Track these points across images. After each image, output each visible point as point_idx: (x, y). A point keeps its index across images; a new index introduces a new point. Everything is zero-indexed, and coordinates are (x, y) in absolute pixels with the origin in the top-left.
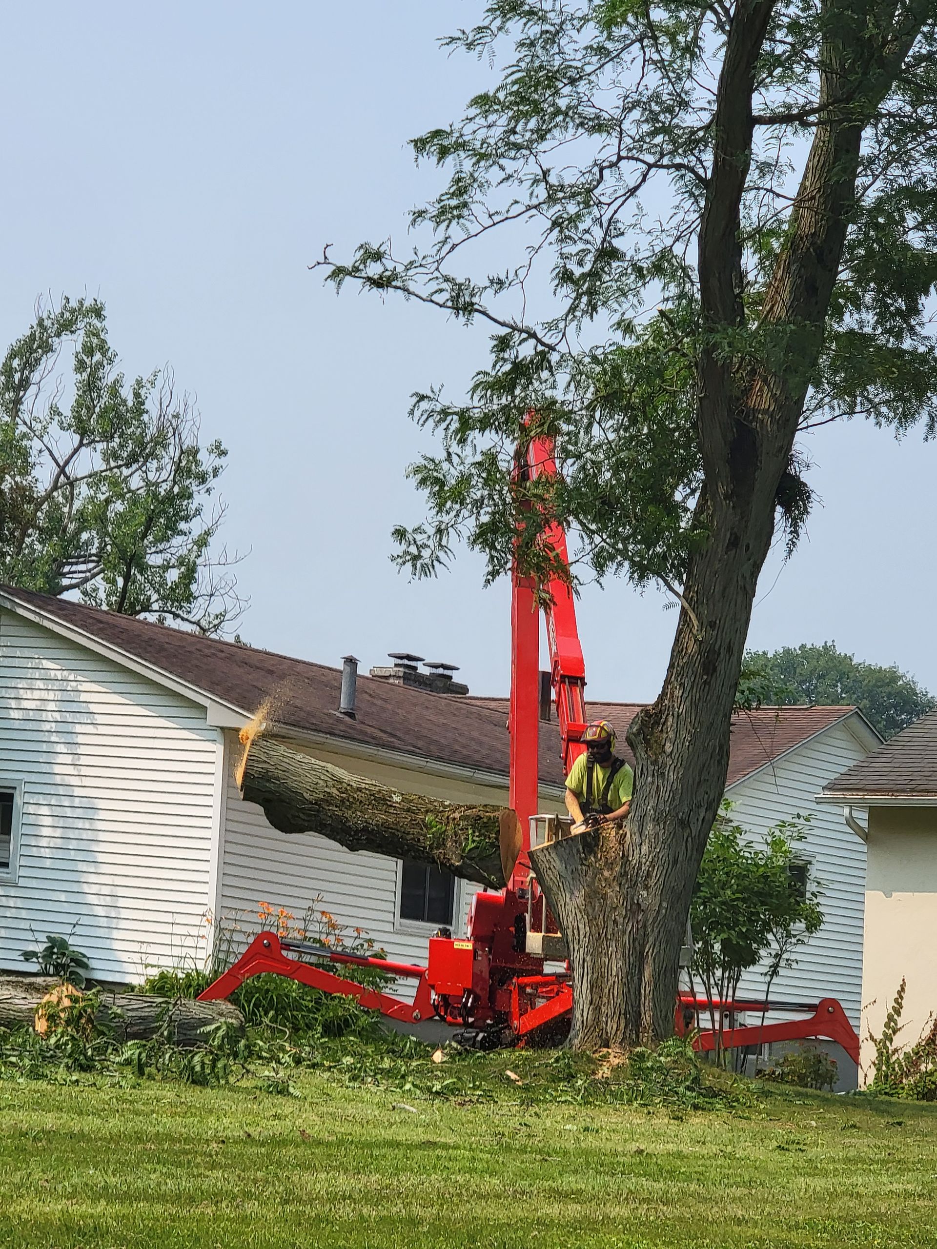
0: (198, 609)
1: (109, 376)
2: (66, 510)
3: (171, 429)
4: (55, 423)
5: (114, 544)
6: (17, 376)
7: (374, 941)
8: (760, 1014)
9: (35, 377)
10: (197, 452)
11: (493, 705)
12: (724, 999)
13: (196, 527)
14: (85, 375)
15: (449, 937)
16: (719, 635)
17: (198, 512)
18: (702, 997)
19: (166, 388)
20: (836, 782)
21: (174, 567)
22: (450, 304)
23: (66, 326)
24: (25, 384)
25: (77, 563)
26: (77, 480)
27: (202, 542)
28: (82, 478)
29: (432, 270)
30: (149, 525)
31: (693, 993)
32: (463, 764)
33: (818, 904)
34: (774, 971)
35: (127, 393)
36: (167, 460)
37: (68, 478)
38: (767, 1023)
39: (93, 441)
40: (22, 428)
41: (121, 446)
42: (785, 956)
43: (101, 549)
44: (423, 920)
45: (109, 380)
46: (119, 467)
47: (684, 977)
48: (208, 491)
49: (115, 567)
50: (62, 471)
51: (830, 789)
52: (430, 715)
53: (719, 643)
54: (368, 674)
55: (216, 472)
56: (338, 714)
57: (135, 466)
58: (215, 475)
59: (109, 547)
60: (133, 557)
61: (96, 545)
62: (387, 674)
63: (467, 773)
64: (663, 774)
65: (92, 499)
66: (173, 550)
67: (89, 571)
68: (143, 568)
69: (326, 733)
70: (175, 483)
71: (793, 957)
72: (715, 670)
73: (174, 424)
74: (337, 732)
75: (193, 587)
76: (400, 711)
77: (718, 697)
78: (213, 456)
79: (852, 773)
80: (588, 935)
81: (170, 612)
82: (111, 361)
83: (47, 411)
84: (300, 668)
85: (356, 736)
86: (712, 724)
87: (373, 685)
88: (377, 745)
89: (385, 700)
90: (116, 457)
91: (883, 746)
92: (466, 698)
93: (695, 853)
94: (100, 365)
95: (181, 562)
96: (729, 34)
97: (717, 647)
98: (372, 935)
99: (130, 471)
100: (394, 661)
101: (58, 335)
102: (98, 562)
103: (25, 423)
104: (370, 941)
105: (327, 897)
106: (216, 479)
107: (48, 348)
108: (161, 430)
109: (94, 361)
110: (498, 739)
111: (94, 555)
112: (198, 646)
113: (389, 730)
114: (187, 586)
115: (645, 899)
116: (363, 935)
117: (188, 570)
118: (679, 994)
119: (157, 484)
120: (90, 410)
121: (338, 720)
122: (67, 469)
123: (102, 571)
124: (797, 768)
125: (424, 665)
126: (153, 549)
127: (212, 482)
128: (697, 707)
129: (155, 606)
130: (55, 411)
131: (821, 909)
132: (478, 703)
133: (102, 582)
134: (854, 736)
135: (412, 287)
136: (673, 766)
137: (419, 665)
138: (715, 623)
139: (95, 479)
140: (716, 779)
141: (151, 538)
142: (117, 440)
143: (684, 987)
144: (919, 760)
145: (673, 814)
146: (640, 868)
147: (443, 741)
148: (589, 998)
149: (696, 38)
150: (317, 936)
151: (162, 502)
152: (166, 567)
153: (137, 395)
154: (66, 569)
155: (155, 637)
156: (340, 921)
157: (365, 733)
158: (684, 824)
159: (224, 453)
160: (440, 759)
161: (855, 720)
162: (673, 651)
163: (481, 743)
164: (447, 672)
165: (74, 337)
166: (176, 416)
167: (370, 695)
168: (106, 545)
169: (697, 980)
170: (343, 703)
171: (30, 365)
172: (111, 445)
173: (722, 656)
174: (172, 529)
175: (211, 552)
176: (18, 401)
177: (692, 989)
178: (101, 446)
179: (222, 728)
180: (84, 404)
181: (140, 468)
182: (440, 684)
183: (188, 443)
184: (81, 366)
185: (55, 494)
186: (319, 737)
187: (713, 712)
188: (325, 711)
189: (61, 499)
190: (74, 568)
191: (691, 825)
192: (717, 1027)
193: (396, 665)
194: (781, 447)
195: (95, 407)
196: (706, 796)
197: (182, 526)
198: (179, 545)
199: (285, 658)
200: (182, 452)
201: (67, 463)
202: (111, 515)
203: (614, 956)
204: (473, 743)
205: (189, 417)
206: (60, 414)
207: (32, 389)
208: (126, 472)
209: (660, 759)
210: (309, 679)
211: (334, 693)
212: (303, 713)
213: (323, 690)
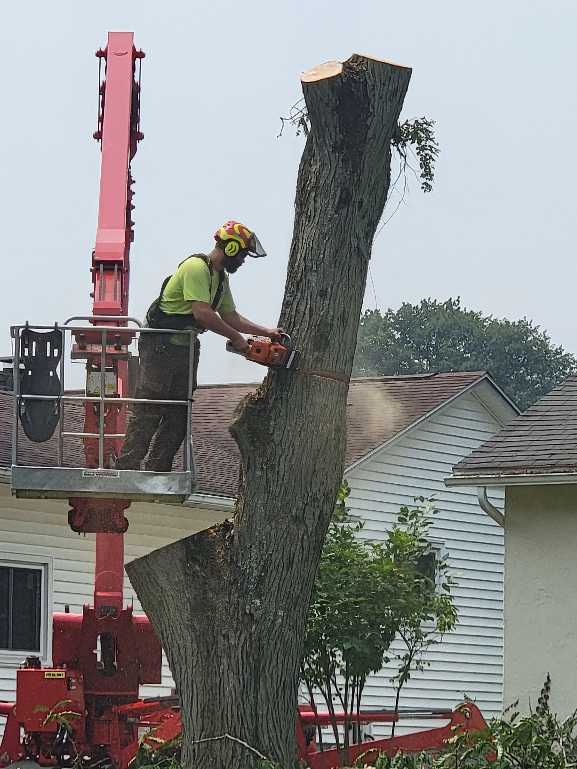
8: (391, 724)
12: (349, 712)
15: (38, 666)
16: (332, 305)
18: (323, 710)
20: (467, 460)
31: (313, 706)
33: (451, 597)
34: (405, 673)
38: (398, 733)
42: (416, 657)
44: (6, 648)
47: (303, 688)
51: (460, 469)
53: (331, 313)
64: (273, 467)
71: (426, 657)
72: (327, 344)
79: (484, 449)
80: (196, 653)
91: (519, 418)
93: (312, 551)
97: (329, 318)
115: (258, 608)
118: (299, 709)
124: (422, 445)
131: (454, 602)
134: (485, 407)
136: (283, 457)
138: (326, 291)
143: (303, 700)
144: (560, 432)
145: (286, 510)
146: (251, 574)
148: (200, 724)
158: (298, 520)
161: (485, 386)
169: (316, 690)
173: (335, 328)
177: (312, 702)
191: (307, 521)
192: (341, 740)
194: (396, 90)
196: (322, 488)
203: (226, 675)
209: (269, 450)
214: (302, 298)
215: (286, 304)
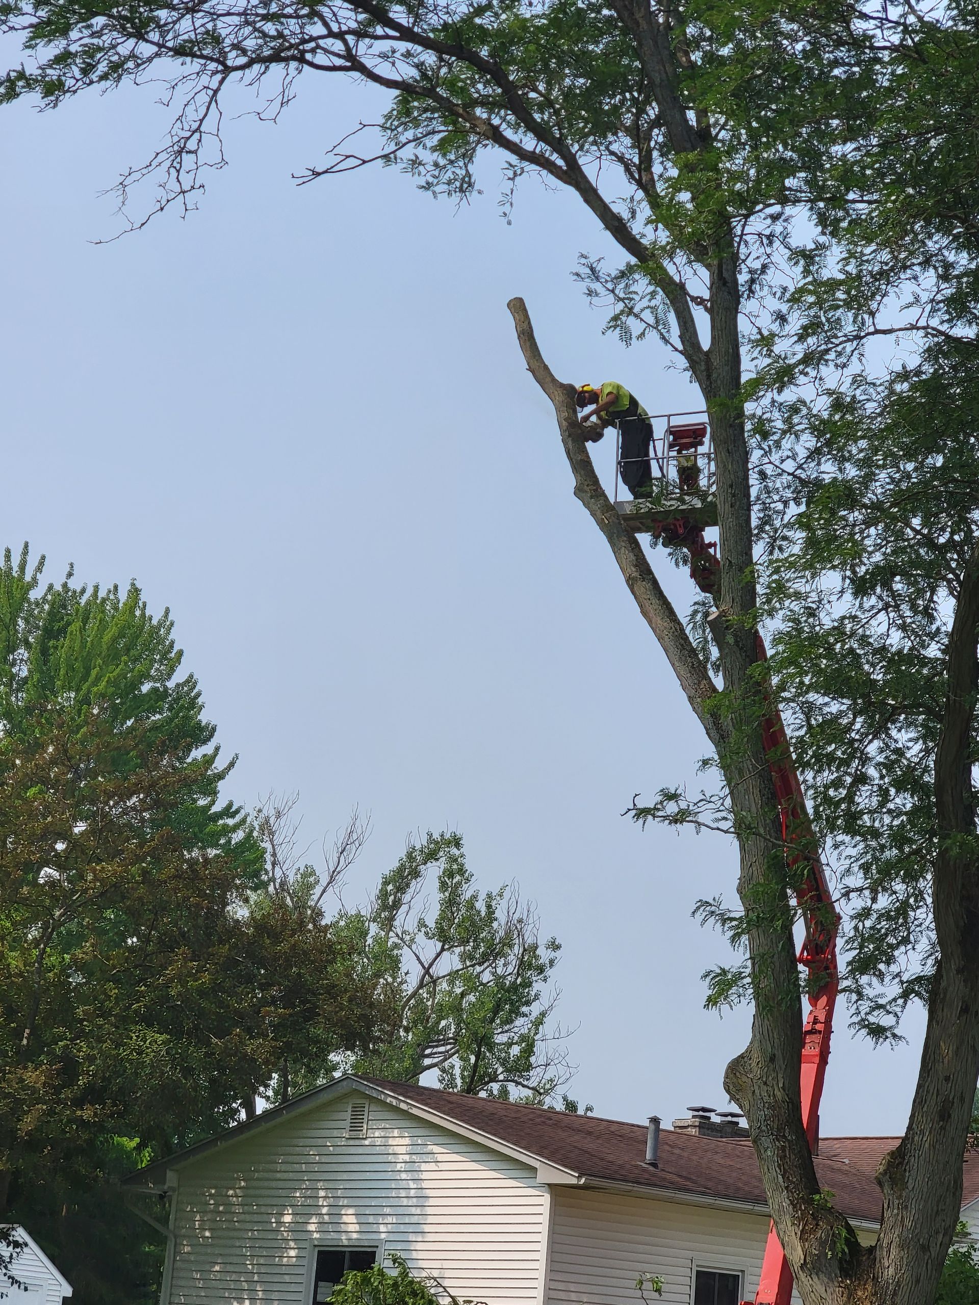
0: (535, 1077)
1: (467, 893)
2: (429, 1003)
3: (516, 932)
4: (422, 934)
5: (467, 1029)
6: (391, 898)
9: (406, 898)
10: (537, 948)
13: (535, 1009)
14: (447, 894)
16: (953, 1088)
17: (537, 997)
19: (513, 899)
21: (516, 1044)
22: (732, 830)
23: (431, 856)
24: (397, 904)
25: (437, 1046)
26: (439, 978)
27: (539, 1022)
28: (444, 977)
29: (718, 806)
30: (496, 1010)
32: (745, 1199)
35: (480, 905)
36: (511, 957)
37: (431, 977)
39: (452, 946)
40: (393, 940)
41: (475, 948)
43: (457, 1033)
45: (468, 895)
46: (473, 966)
48: (545, 980)
49: (469, 1047)
50: (427, 971)
52: (719, 1159)
53: (953, 1093)
54: (669, 1128)
55: (552, 962)
56: (644, 1165)
57: (486, 965)
58: (551, 966)
59: (464, 1031)
60: (483, 1038)
61: (453, 1030)
62: (686, 1124)
63: (748, 1206)
64: (906, 1207)
65: (450, 993)
66: (516, 1030)
67: (447, 1052)
68: (491, 1046)
69: (633, 1182)
70: (518, 974)
72: (949, 1116)
73: (519, 927)
74: (643, 1181)
75: (533, 1059)
76: (694, 1158)
77: (953, 1139)
78: (549, 950)
81: (513, 1081)
82: (468, 880)
83: (416, 924)
84: (613, 1128)
85: (659, 1183)
86: (948, 1162)
87: (673, 1137)
88: (675, 1189)
89: (682, 1149)
90: (471, 958)
93: (934, 1273)
94: (459, 883)
95: (523, 1038)
96: (957, 598)
97: (951, 1097)
99: (482, 968)
100: (691, 1113)
101: (425, 863)
102: (454, 1044)
103: (397, 935)
106: (554, 969)
107: (416, 874)
108: (509, 933)
109: (454, 881)
111: (451, 1038)
112: (531, 1116)
113: (684, 1174)
114: (527, 1058)
117: (528, 1045)
119: (504, 977)
120: (451, 921)
121: (644, 1170)
122: (431, 970)
123: (457, 1052)
125: (716, 1114)
126: (500, 1030)
127: (549, 972)
128: (934, 1148)
129: (501, 1077)
130: (422, 924)
133: (458, 1060)
135: (701, 818)
136: (914, 1200)
137: (712, 1115)
138: (949, 1077)
139: (453, 976)
140: (951, 1208)
141: (498, 1021)
142: (472, 944)
145: (916, 1240)
146: (888, 1288)
147: (729, 1180)
149: (931, 600)
151: (508, 991)
152: (510, 1045)
153: (489, 907)
154: (428, 1051)
155: (495, 1111)
157: (664, 1179)
158: (925, 1248)
159: (558, 947)
160: (726, 1197)
162: (914, 1101)
164: (735, 1119)
165: (438, 863)
166: (520, 921)
167: (670, 1145)
168: (461, 1029)
170: (649, 1156)
171: (402, 889)
172: (467, 948)
173: (955, 1105)
174: (516, 1012)
175: (547, 1029)
176: (392, 919)
178: (458, 950)
179: (549, 1185)
180: (445, 918)
181: (490, 965)
182: (729, 1130)
183: (530, 940)
184: (443, 886)
185: (421, 991)
186: (628, 1186)
187: (949, 1151)
188: (633, 1163)
189: (425, 995)
190: (435, 1050)
191: (931, 1249)
193: (694, 1117)
195: (455, 918)
196: (943, 1223)
197: (524, 1009)
198: (521, 1025)
199: (602, 1120)
200: (525, 950)
201: (431, 965)
202: (464, 1004)
204: (754, 1180)
205: (531, 921)
206: (426, 926)
207: (404, 908)
208: (478, 969)
209: (904, 1194)
210: (620, 1136)
211: (641, 1147)
212: (615, 1167)
213: (631, 1145)
214: (932, 1081)
215: (919, 1086)
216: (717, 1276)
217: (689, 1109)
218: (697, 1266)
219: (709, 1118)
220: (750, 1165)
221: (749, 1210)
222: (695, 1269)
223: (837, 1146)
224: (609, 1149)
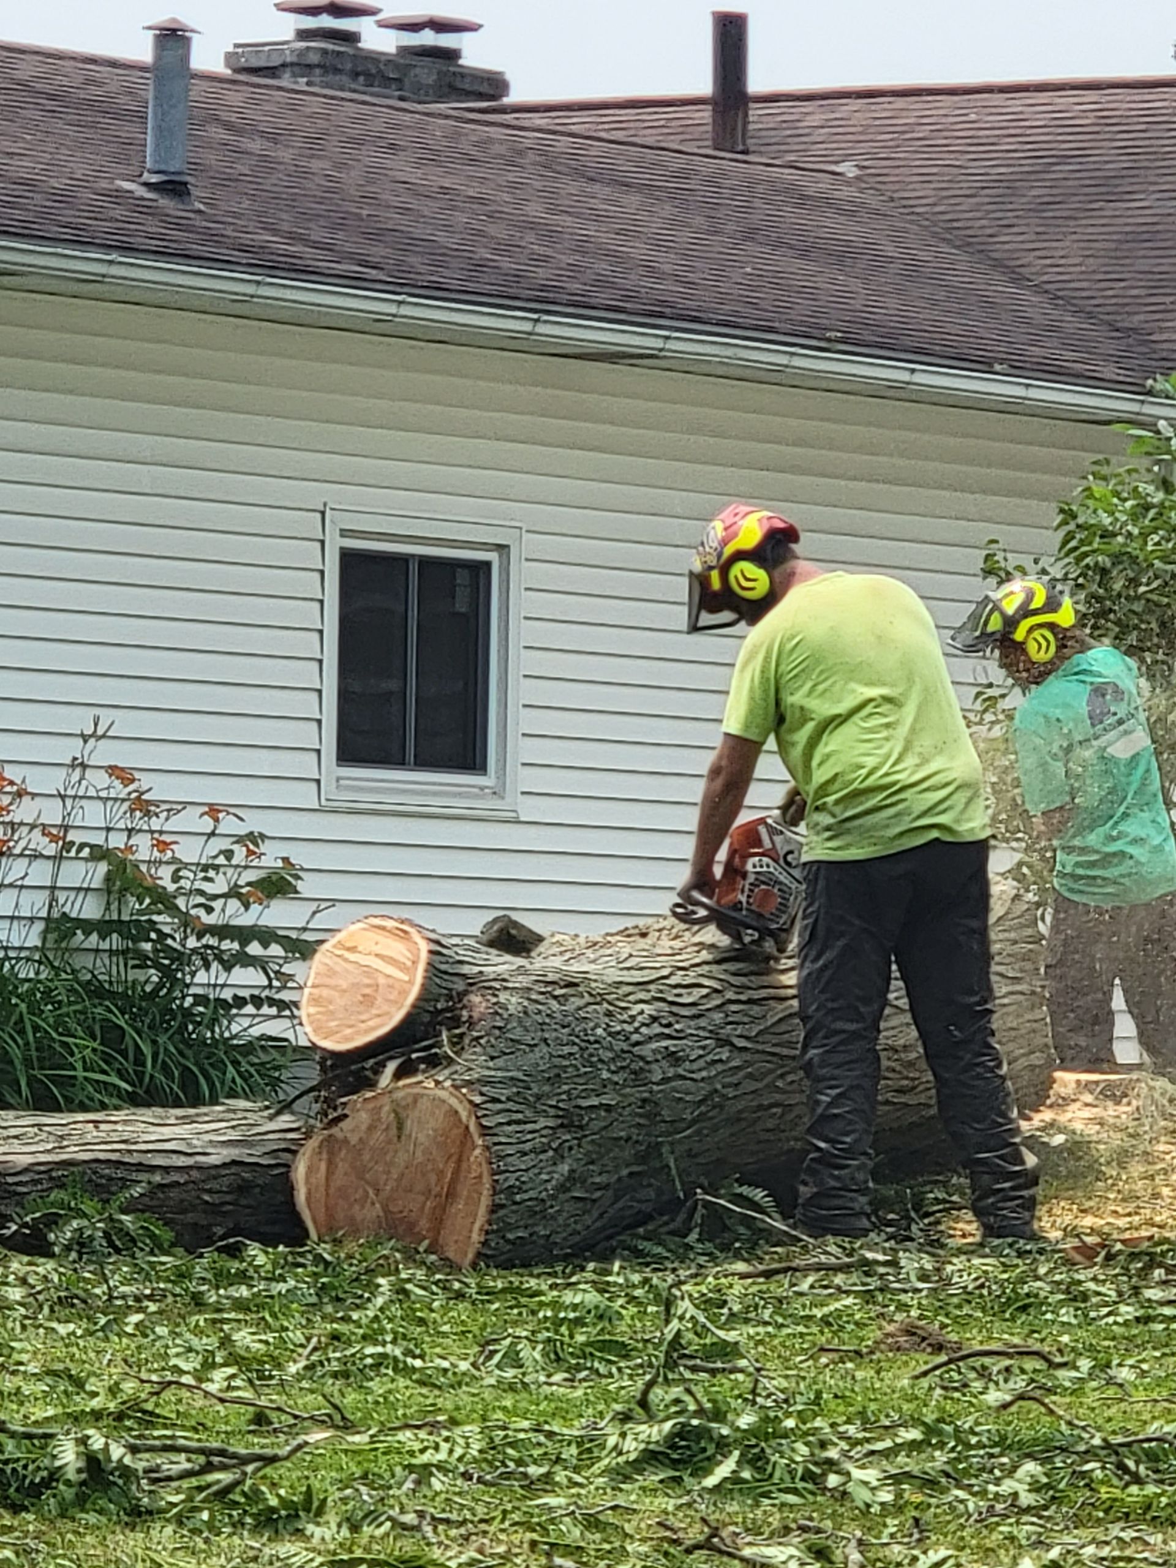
7: (262, 836)
11: (578, 122)
32: (503, 299)
44: (398, 762)
52: (402, 167)
54: (220, 68)
56: (141, 192)
62: (277, 61)
63: (515, 323)
69: (109, 248)
74: (137, 241)
76: (316, 165)
84: (25, 70)
85: (196, 249)
87: (235, 97)
88: (254, 268)
89: (274, 138)
92: (503, 110)
98: (254, 823)
100: (294, 23)
104: (253, 839)
105: (124, 724)
110: (598, 218)
116: (229, 825)
121: (141, 207)
125: (382, 25)
132: (538, 120)
147: (441, 238)
150: (98, 839)
156: (159, 789)
157: (219, 237)
160: (436, 291)
163: (551, 235)
164: (446, 40)
167: (228, 126)
170: (154, 160)
182: (426, 76)
186: (90, 262)
188: (104, 184)
193: (304, 34)
204: (530, 237)
210: (52, 97)
211: (129, 130)
212: (38, 198)
213: (93, 125)
216: (414, 568)
217: (280, 8)
218: (344, 533)
219: (350, 38)
220: (514, 186)
221: (514, 336)
222: (335, 544)
223: (816, 119)
224: (16, 139)
